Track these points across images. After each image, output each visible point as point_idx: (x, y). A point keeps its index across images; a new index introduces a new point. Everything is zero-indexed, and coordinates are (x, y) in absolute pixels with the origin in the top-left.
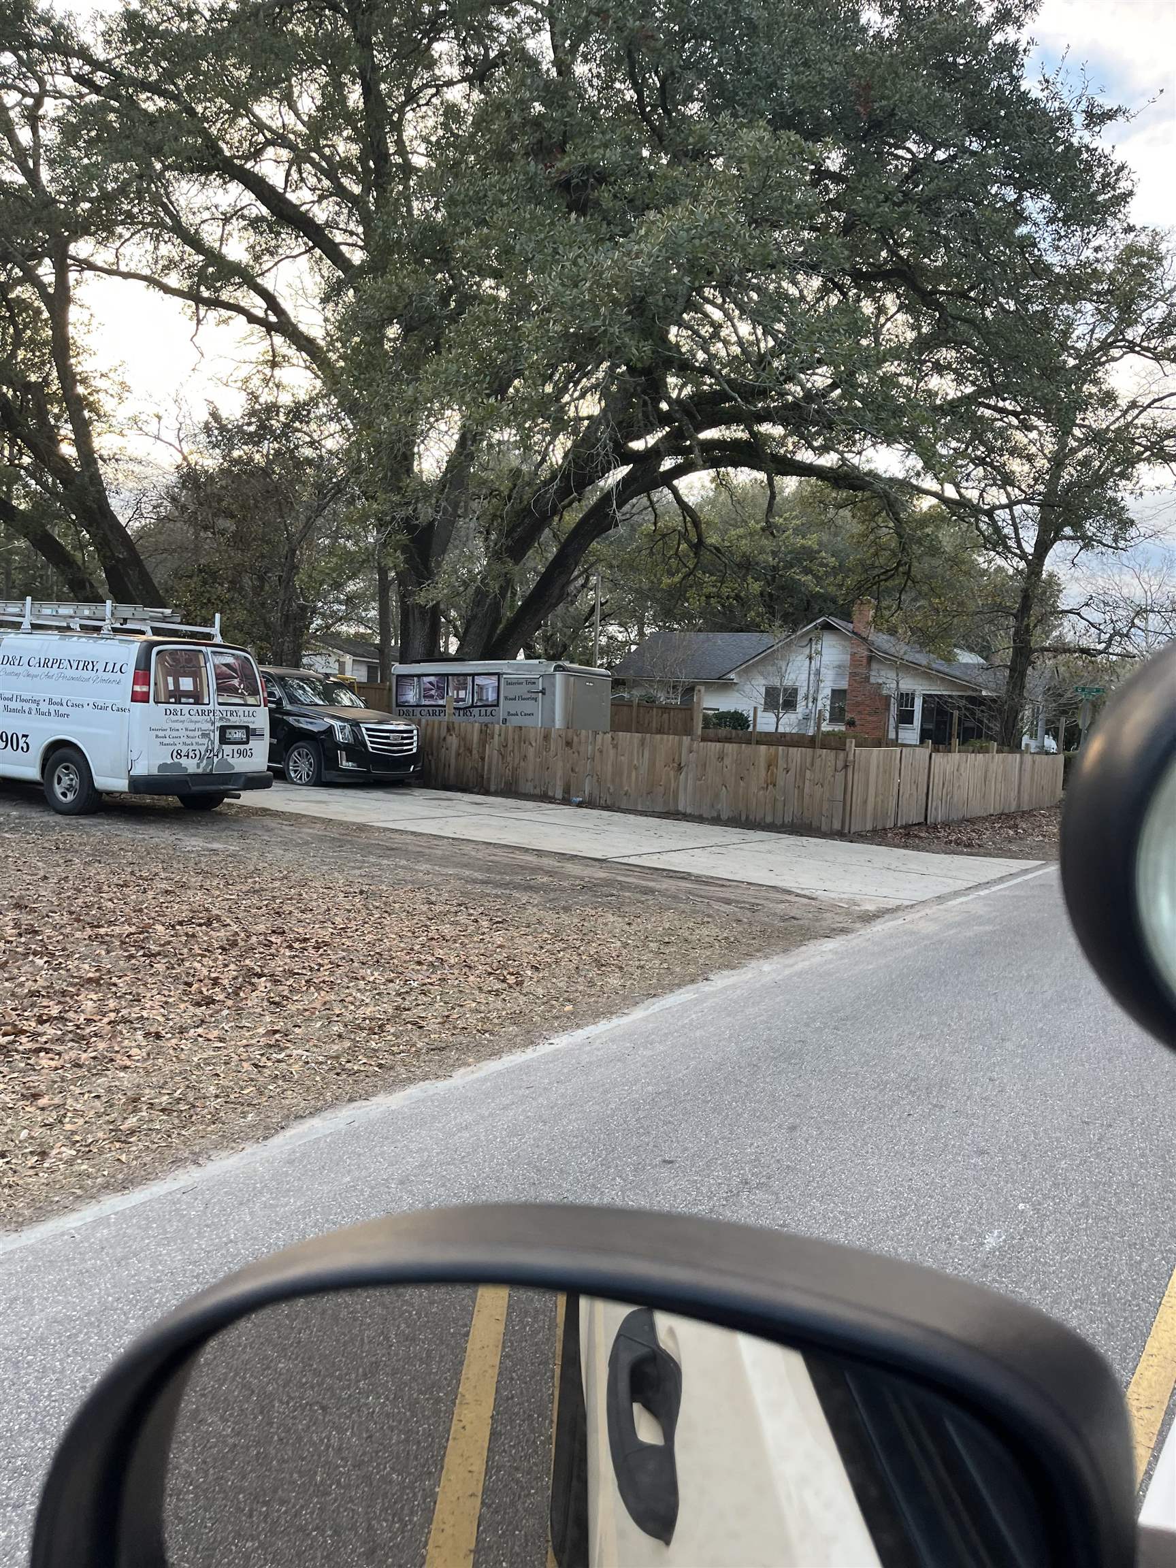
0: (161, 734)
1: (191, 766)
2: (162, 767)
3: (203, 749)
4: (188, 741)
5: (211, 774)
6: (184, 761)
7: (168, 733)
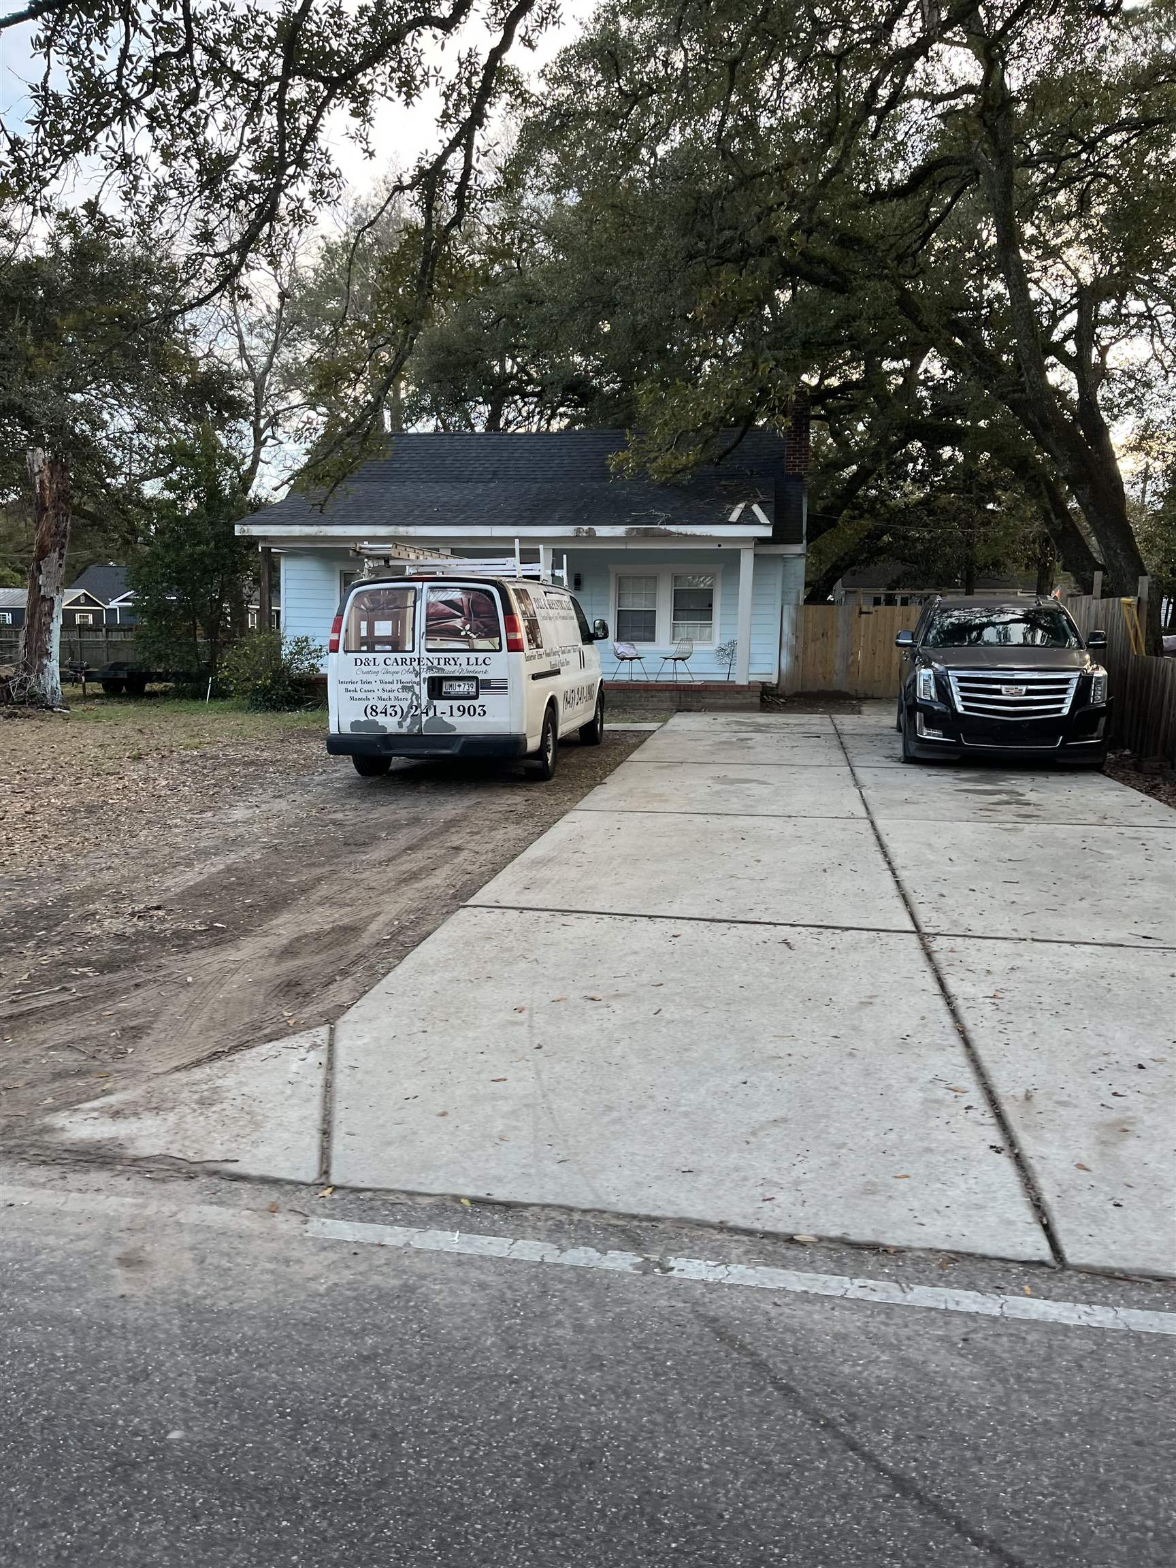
0: (351, 687)
1: (390, 724)
2: (355, 725)
3: (405, 705)
4: (385, 695)
5: (419, 736)
6: (381, 719)
7: (358, 686)
